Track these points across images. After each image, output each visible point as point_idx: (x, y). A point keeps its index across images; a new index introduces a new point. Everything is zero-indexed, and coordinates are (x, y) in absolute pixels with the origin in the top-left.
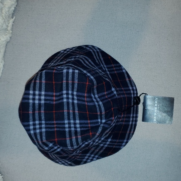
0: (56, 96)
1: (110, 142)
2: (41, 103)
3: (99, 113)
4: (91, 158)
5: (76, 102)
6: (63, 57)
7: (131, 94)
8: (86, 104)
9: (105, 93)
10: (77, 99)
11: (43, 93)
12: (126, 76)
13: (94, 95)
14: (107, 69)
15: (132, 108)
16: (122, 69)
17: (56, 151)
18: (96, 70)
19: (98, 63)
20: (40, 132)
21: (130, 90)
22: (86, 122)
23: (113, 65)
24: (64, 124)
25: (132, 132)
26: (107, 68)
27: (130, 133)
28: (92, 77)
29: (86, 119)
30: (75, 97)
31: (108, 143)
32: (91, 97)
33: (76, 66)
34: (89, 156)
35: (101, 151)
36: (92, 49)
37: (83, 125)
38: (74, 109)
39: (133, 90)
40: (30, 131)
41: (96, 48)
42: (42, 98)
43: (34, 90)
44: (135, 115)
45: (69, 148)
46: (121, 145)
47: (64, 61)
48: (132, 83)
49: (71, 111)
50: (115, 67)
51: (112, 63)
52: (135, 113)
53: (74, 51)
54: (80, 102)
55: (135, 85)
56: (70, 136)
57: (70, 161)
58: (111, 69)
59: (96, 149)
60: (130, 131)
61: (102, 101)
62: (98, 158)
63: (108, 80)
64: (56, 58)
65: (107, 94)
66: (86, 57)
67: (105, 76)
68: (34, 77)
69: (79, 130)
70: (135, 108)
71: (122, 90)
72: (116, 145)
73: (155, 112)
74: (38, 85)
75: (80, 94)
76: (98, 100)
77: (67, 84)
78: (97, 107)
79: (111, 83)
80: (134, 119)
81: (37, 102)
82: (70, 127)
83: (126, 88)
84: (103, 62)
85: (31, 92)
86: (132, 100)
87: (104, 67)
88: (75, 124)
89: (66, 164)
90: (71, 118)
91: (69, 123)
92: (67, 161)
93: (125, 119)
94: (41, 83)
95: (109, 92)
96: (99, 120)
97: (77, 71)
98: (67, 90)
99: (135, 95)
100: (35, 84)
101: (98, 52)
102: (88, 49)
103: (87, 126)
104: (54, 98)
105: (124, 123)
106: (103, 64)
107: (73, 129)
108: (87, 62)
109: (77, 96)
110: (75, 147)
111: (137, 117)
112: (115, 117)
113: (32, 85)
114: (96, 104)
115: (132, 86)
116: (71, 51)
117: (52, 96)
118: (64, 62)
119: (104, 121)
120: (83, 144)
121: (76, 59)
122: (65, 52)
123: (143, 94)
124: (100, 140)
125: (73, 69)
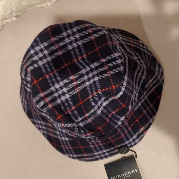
0: (83, 59)
1: (66, 141)
2: (67, 46)
3: (87, 115)
4: (40, 127)
5: (87, 84)
6: (135, 46)
7: (128, 140)
8: (90, 97)
9: (114, 112)
10: (91, 84)
11: (80, 43)
12: (147, 125)
13: (105, 101)
14: (143, 101)
15: (113, 148)
16: (151, 117)
17: (26, 88)
18: (136, 90)
19: (145, 88)
20: (36, 60)
21: (132, 136)
22: (72, 105)
23: (151, 105)
24: (58, 82)
25: (88, 159)
26: (145, 101)
27: (85, 157)
28: (123, 89)
29: (75, 104)
30: (92, 81)
31: (63, 138)
32: (100, 99)
33: (127, 65)
34: (41, 125)
35: (52, 135)
36: (159, 73)
37: (66, 104)
38: (78, 85)
39: (134, 140)
40: (33, 49)
41: (162, 78)
42: (74, 44)
43: (79, 31)
44: (107, 154)
45: (34, 100)
46: (68, 153)
47: (130, 49)
48: (142, 136)
49: (75, 84)
50: (151, 108)
51: (154, 103)
52: (110, 153)
53: (147, 55)
54: (89, 88)
55: (140, 140)
56: (47, 96)
57: (27, 106)
58: (146, 106)
59: (52, 128)
60: (88, 157)
61: (102, 112)
62: (44, 134)
63: (130, 109)
64: (129, 39)
65: (113, 115)
66: (145, 72)
67: (134, 103)
68: (94, 24)
69: (59, 101)
70: (114, 152)
71: (127, 128)
72: (65, 148)
73: (121, 176)
74: (85, 33)
75: (98, 85)
76: (102, 108)
77: (103, 65)
78: (93, 111)
79: (128, 113)
80: (102, 156)
81: (67, 41)
82: (57, 90)
83: (131, 131)
84: (149, 93)
85: (75, 29)
86: (122, 145)
87: (144, 97)
88: (64, 94)
89: (23, 104)
90: (68, 87)
91: (61, 88)
92: (26, 103)
93: (97, 146)
94: (89, 35)
95: (117, 116)
96: (80, 119)
97: (122, 68)
98: (96, 68)
99: (129, 145)
100: (86, 29)
101: (158, 81)
102: (157, 69)
103: (68, 108)
104: (80, 58)
105: (92, 146)
106: (147, 94)
107: (56, 95)
108: (140, 75)
109: (94, 82)
110: (38, 106)
111: (106, 157)
112: (91, 135)
113: (83, 26)
114: (96, 108)
115: (137, 137)
116: (146, 51)
117: (81, 55)
118: (128, 50)
119: (81, 124)
120: (46, 113)
121: (138, 62)
122: (141, 46)
123: (135, 153)
124: (61, 128)
125: (122, 63)
